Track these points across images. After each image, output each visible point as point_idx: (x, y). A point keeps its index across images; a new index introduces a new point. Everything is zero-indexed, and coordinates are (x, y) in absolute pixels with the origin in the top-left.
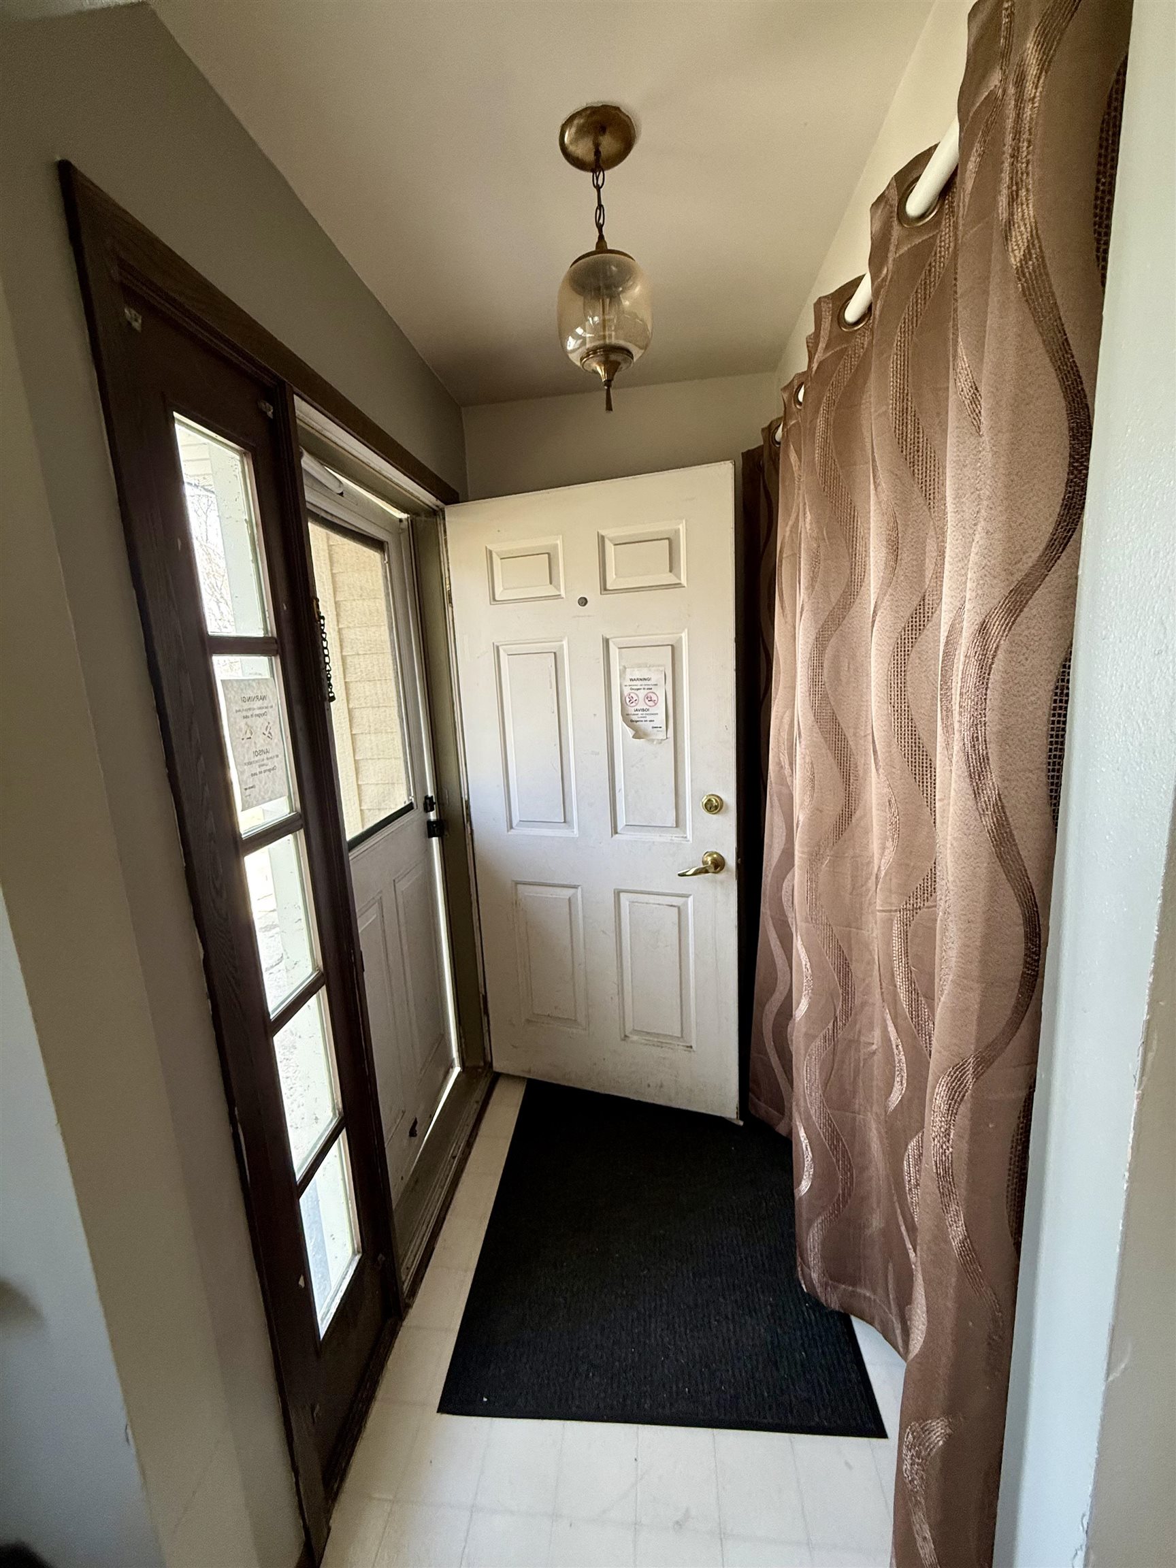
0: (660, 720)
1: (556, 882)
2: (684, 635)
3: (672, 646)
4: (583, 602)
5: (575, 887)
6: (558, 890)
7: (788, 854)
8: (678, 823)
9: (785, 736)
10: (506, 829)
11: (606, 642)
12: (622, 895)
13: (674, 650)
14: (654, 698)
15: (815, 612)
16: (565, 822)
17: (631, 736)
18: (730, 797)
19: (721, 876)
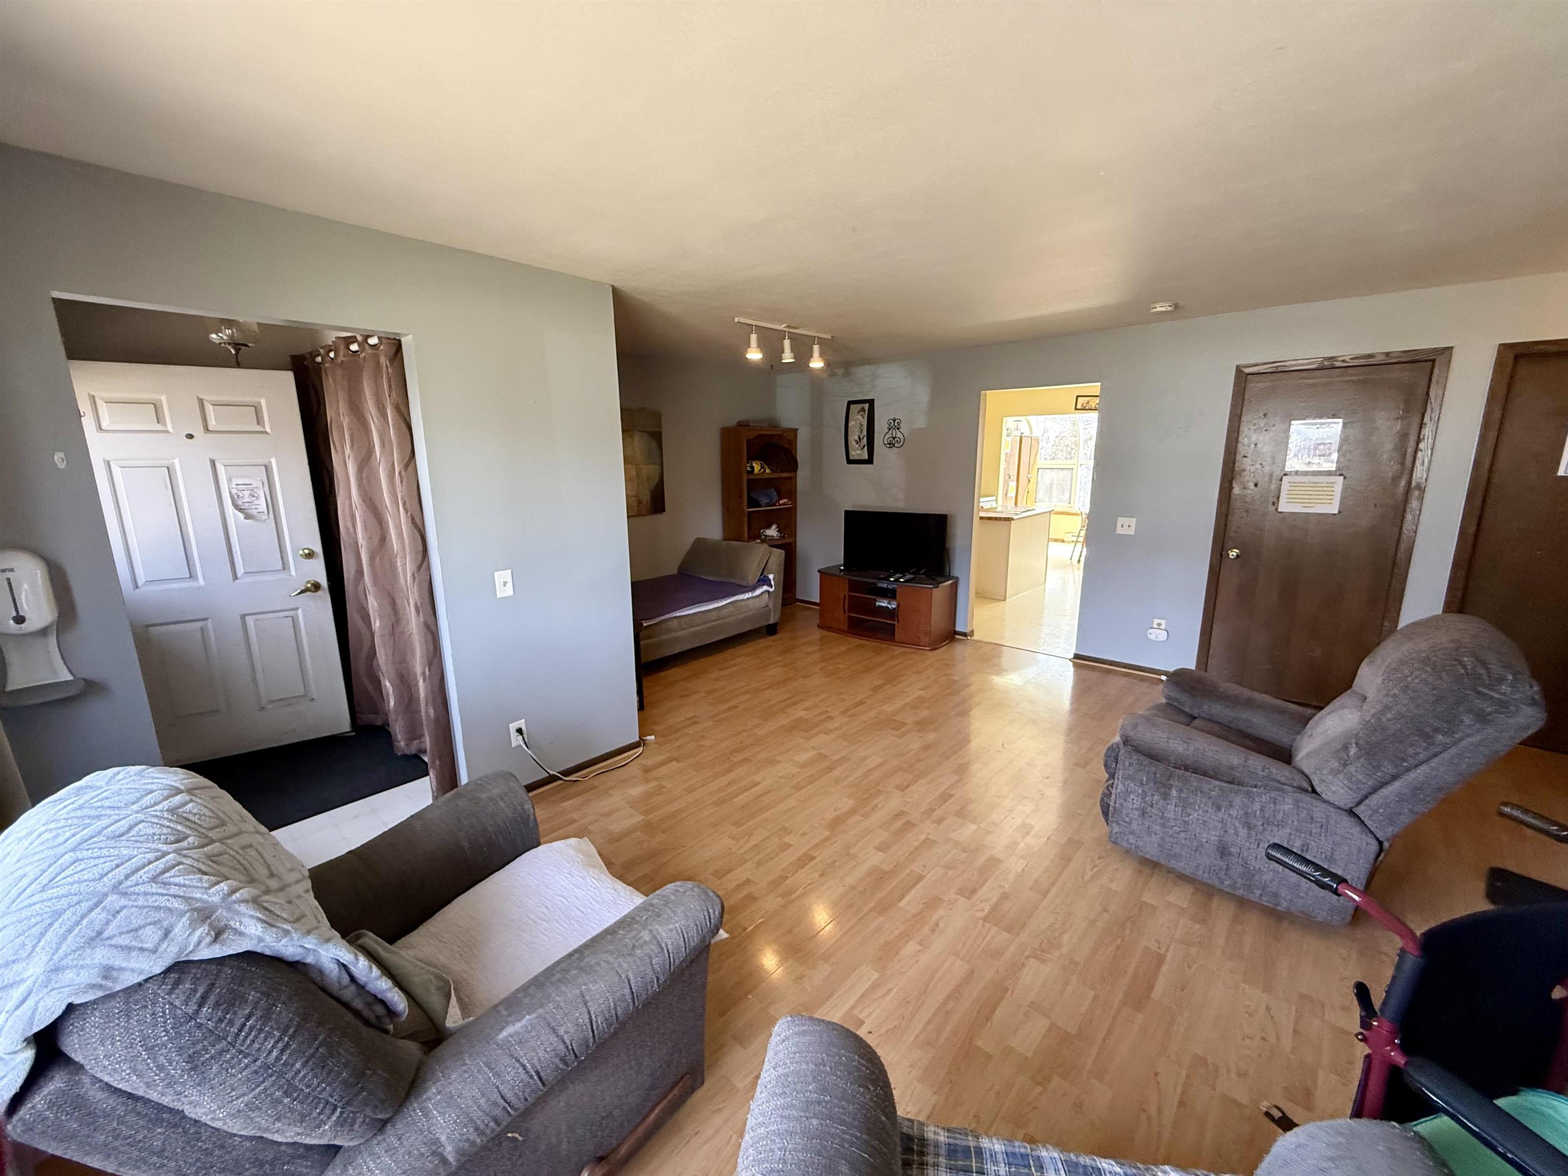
0: (263, 507)
1: (188, 618)
2: (273, 461)
3: (265, 466)
4: (190, 436)
5: (206, 619)
6: (189, 624)
7: (360, 572)
8: (285, 567)
9: (347, 512)
10: (132, 588)
11: (213, 463)
12: (247, 618)
13: (268, 468)
14: (256, 495)
15: (355, 457)
16: (191, 577)
17: (243, 518)
18: (318, 548)
19: (319, 593)
